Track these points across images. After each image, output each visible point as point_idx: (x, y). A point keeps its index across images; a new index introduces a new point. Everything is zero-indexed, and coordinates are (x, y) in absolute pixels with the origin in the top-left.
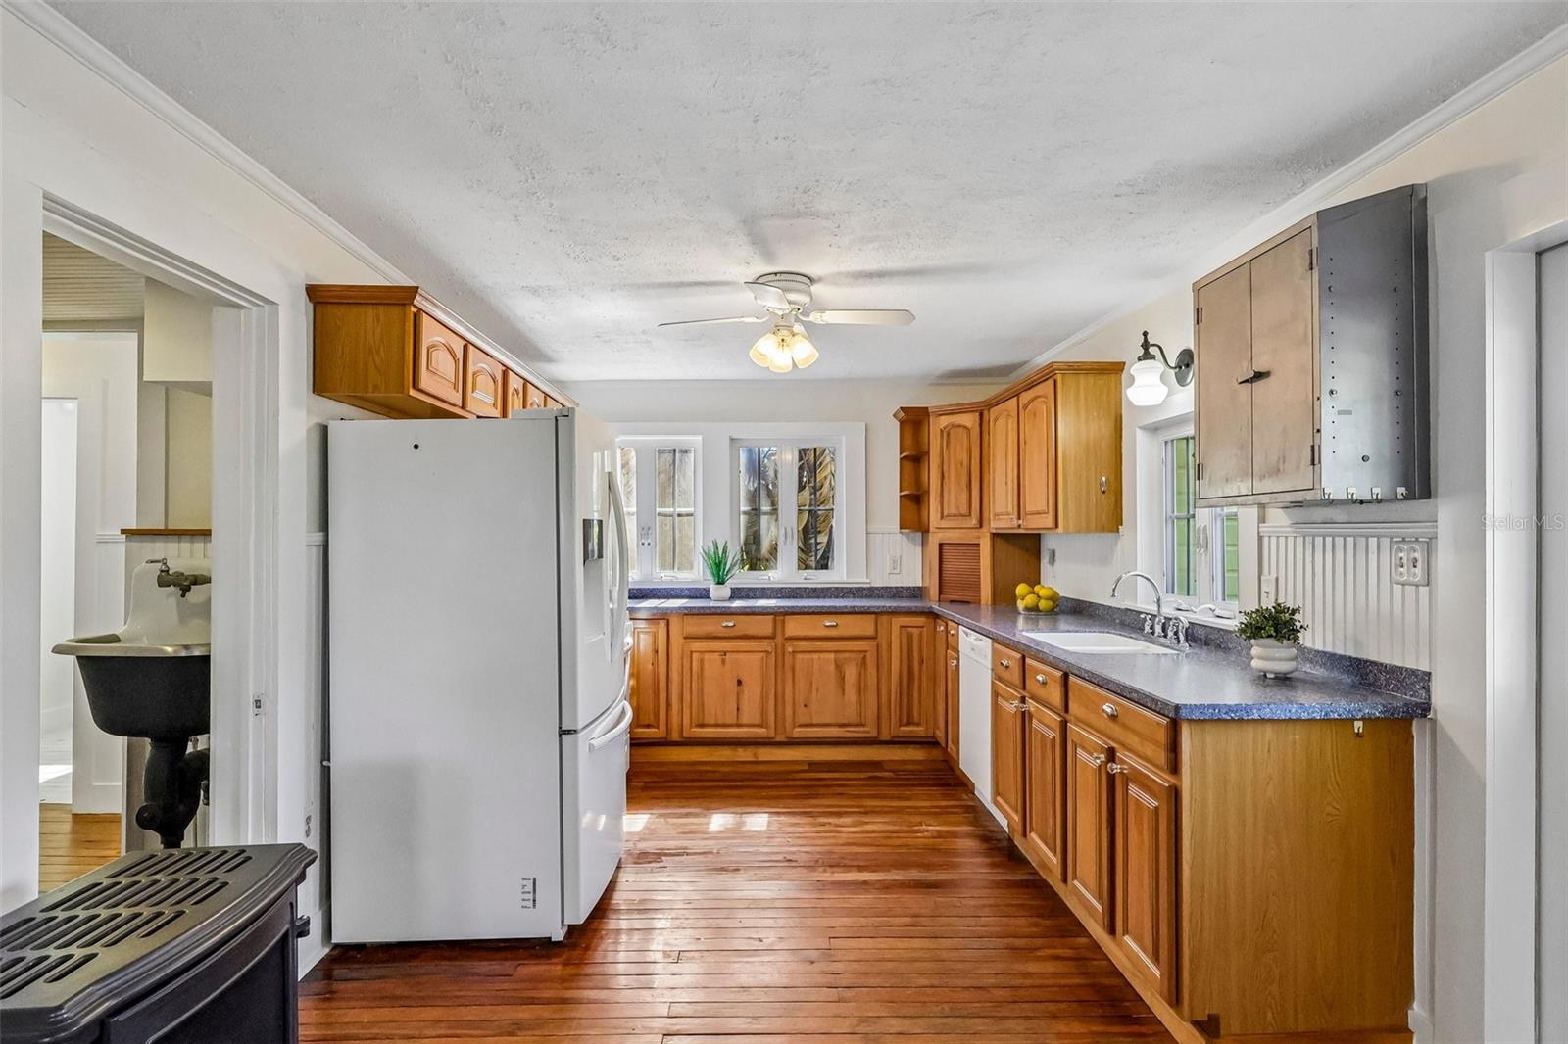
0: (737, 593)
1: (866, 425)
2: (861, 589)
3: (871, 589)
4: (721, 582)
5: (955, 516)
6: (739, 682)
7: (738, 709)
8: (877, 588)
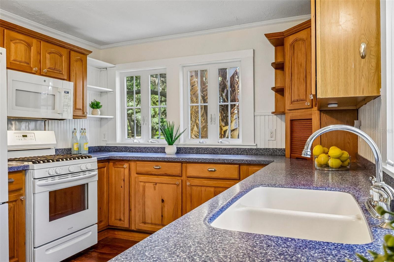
0: (179, 151)
1: (254, 50)
2: (251, 150)
3: (257, 150)
4: (170, 143)
5: (297, 101)
6: (163, 201)
7: (162, 216)
8: (261, 149)
